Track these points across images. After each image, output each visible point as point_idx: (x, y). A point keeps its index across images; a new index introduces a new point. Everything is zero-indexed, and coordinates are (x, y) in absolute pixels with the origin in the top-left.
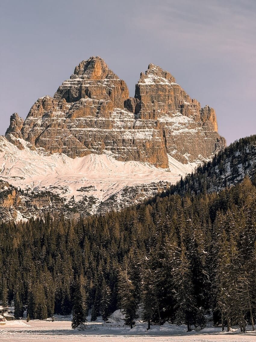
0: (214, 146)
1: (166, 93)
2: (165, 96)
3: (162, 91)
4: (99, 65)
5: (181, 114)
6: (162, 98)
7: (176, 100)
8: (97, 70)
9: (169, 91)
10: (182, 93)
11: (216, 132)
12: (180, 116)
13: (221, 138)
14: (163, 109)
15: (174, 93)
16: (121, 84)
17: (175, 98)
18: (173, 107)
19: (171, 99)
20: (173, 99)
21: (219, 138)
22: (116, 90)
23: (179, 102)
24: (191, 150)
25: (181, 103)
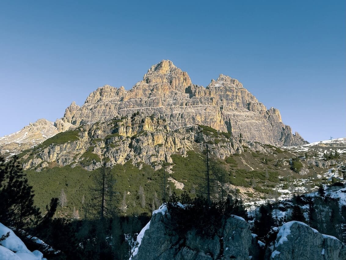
0: (280, 134)
1: (234, 94)
2: (233, 96)
3: (230, 92)
4: (166, 64)
5: (248, 110)
6: (230, 97)
7: (243, 99)
8: (164, 69)
9: (237, 93)
10: (249, 95)
11: (281, 123)
12: (247, 111)
13: (286, 127)
14: (232, 106)
15: (242, 95)
16: (184, 75)
17: (242, 98)
18: (241, 105)
19: (239, 98)
20: (241, 98)
21: (284, 127)
22: (177, 79)
23: (246, 101)
24: (258, 137)
25: (248, 101)
